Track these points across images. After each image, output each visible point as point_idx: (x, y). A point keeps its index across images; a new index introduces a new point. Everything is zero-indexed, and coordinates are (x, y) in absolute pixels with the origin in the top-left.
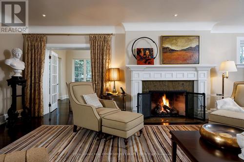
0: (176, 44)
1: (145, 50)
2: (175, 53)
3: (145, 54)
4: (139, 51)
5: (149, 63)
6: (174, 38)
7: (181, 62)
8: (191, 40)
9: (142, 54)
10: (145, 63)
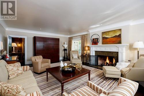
0: (108, 35)
1: (95, 39)
2: (108, 39)
3: (95, 41)
4: (93, 39)
5: (96, 44)
6: (108, 32)
7: (111, 43)
8: (116, 32)
9: (94, 41)
10: (95, 44)
